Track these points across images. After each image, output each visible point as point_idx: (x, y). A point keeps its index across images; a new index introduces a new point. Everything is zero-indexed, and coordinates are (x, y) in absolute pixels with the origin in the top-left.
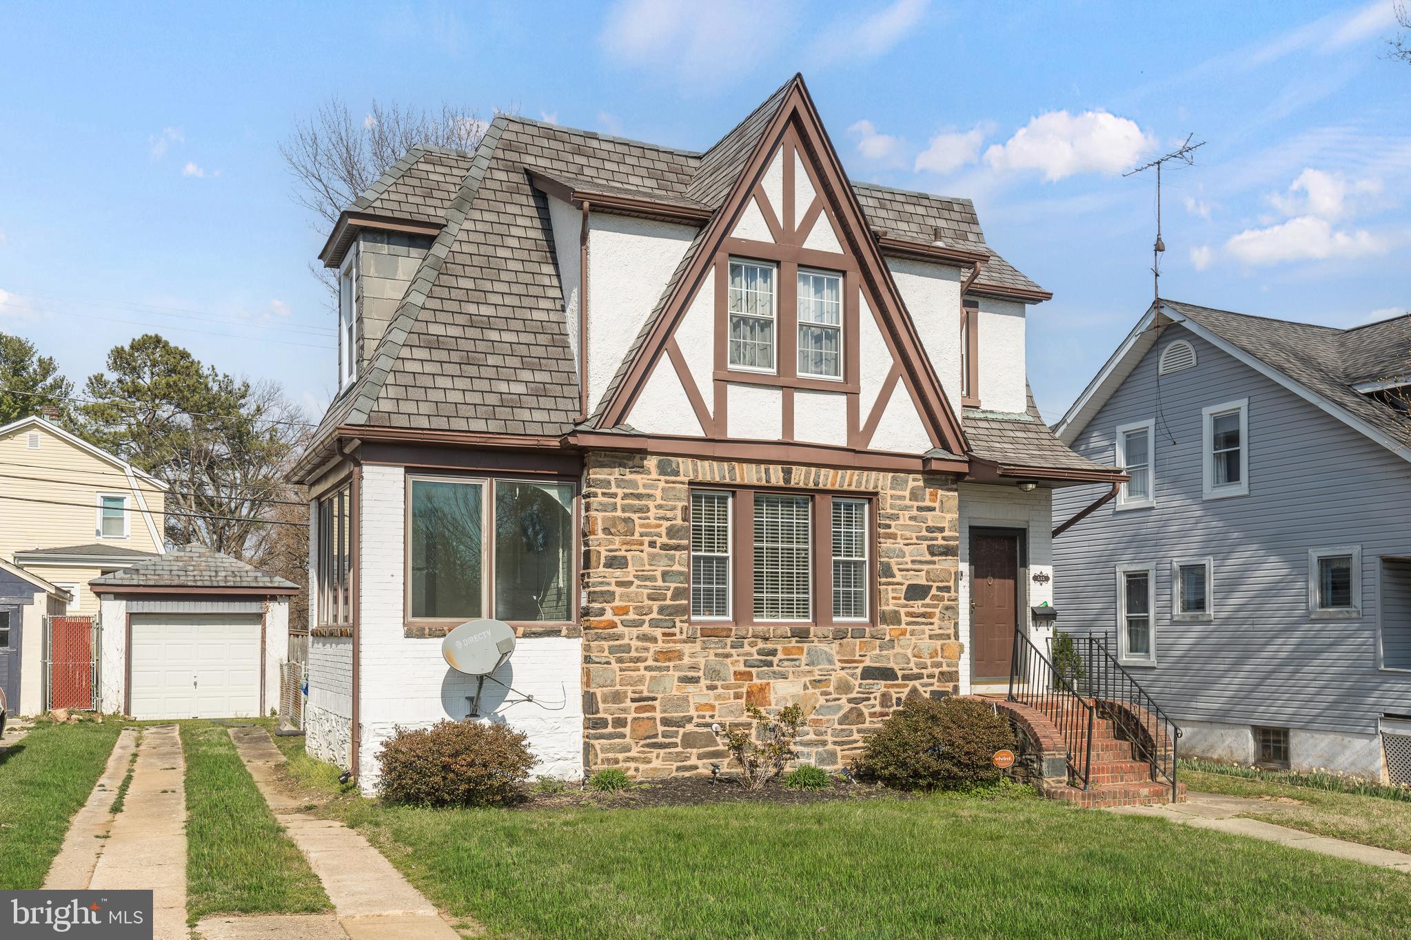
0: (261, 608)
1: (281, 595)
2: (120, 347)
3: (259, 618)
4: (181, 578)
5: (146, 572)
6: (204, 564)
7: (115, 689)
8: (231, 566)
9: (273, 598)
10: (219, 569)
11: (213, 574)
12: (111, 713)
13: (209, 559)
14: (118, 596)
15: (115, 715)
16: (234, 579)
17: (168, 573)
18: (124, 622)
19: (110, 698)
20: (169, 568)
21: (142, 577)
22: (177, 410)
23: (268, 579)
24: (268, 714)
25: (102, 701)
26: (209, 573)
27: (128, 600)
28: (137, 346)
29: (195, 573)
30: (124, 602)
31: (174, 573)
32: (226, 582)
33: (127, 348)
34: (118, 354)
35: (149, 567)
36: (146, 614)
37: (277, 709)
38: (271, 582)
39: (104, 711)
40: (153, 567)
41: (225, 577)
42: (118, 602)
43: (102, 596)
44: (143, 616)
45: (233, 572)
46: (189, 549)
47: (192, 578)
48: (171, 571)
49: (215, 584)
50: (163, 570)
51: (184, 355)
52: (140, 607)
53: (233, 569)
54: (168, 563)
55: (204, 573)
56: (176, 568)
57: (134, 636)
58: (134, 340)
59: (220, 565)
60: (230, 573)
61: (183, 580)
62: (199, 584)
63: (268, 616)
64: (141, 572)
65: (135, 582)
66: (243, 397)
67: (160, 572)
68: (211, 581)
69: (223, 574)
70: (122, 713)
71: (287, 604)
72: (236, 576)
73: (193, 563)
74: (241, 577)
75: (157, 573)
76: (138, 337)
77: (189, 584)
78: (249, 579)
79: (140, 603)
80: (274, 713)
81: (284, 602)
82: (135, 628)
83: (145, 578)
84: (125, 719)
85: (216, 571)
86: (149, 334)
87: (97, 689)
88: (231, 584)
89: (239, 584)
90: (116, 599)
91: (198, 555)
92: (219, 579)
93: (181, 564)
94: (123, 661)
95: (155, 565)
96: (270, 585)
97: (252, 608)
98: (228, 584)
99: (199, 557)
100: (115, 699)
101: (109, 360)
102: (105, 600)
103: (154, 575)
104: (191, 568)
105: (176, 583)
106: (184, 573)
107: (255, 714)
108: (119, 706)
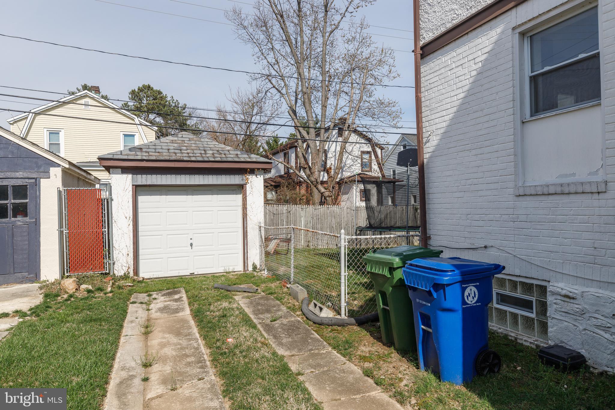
0: (243, 180)
1: (258, 169)
2: (133, 89)
3: (240, 188)
4: (178, 155)
5: (148, 150)
6: (193, 145)
7: (125, 253)
8: (215, 147)
9: (252, 171)
10: (206, 149)
11: (203, 152)
12: (122, 273)
13: (197, 142)
14: (125, 170)
15: (125, 277)
16: (220, 156)
17: (167, 151)
18: (131, 193)
19: (121, 261)
20: (167, 148)
21: (145, 154)
22: (157, 116)
23: (246, 156)
24: (250, 268)
25: (114, 264)
26: (199, 152)
27: (133, 174)
28: (141, 90)
29: (189, 151)
30: (130, 176)
31: (171, 151)
32: (214, 157)
33: (137, 90)
34: (133, 92)
35: (150, 147)
36: (150, 186)
37: (258, 264)
38: (250, 158)
39: (116, 272)
40: (154, 147)
41: (213, 154)
42: (125, 176)
43: (111, 170)
44: (147, 188)
45: (218, 151)
46: (181, 136)
47: (186, 155)
48: (168, 150)
49: (206, 159)
50: (162, 149)
51: (160, 93)
52: (144, 180)
53: (217, 149)
54: (166, 144)
55: (195, 151)
56: (172, 148)
57: (140, 205)
58: (139, 87)
59: (207, 146)
60: (215, 152)
61: (179, 156)
62: (193, 159)
63: (248, 187)
64: (144, 150)
65: (139, 158)
66: (184, 109)
67: (160, 151)
68: (203, 157)
69: (211, 152)
70: (131, 274)
71: (262, 176)
72: (221, 154)
73: (185, 145)
74: (225, 154)
75: (157, 151)
76: (141, 86)
77: (185, 159)
78: (232, 156)
79: (144, 176)
80: (255, 268)
81: (260, 175)
82: (141, 199)
83: (147, 154)
84: (134, 280)
85: (204, 150)
86: (145, 84)
87: (109, 253)
88: (219, 159)
89: (225, 159)
90: (123, 172)
91: (188, 139)
92: (208, 155)
93: (176, 145)
94: (131, 227)
95: (155, 145)
96: (249, 160)
97: (235, 180)
98: (217, 159)
99: (189, 141)
100: (125, 261)
101: (129, 95)
102: (113, 173)
103: (155, 152)
104: (185, 148)
105: (173, 158)
106: (179, 151)
107: (239, 268)
108: (129, 268)
